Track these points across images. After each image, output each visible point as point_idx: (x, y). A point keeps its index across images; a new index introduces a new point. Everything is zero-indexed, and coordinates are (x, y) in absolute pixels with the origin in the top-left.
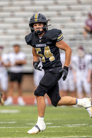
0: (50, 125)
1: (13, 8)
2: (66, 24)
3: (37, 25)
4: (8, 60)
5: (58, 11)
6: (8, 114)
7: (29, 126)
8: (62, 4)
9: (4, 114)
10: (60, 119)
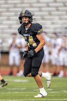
0: (50, 91)
1: (24, 5)
2: (62, 17)
3: (24, 18)
4: (20, 43)
5: (57, 7)
6: (20, 83)
7: (35, 91)
8: (60, 2)
9: (17, 83)
10: (58, 86)
